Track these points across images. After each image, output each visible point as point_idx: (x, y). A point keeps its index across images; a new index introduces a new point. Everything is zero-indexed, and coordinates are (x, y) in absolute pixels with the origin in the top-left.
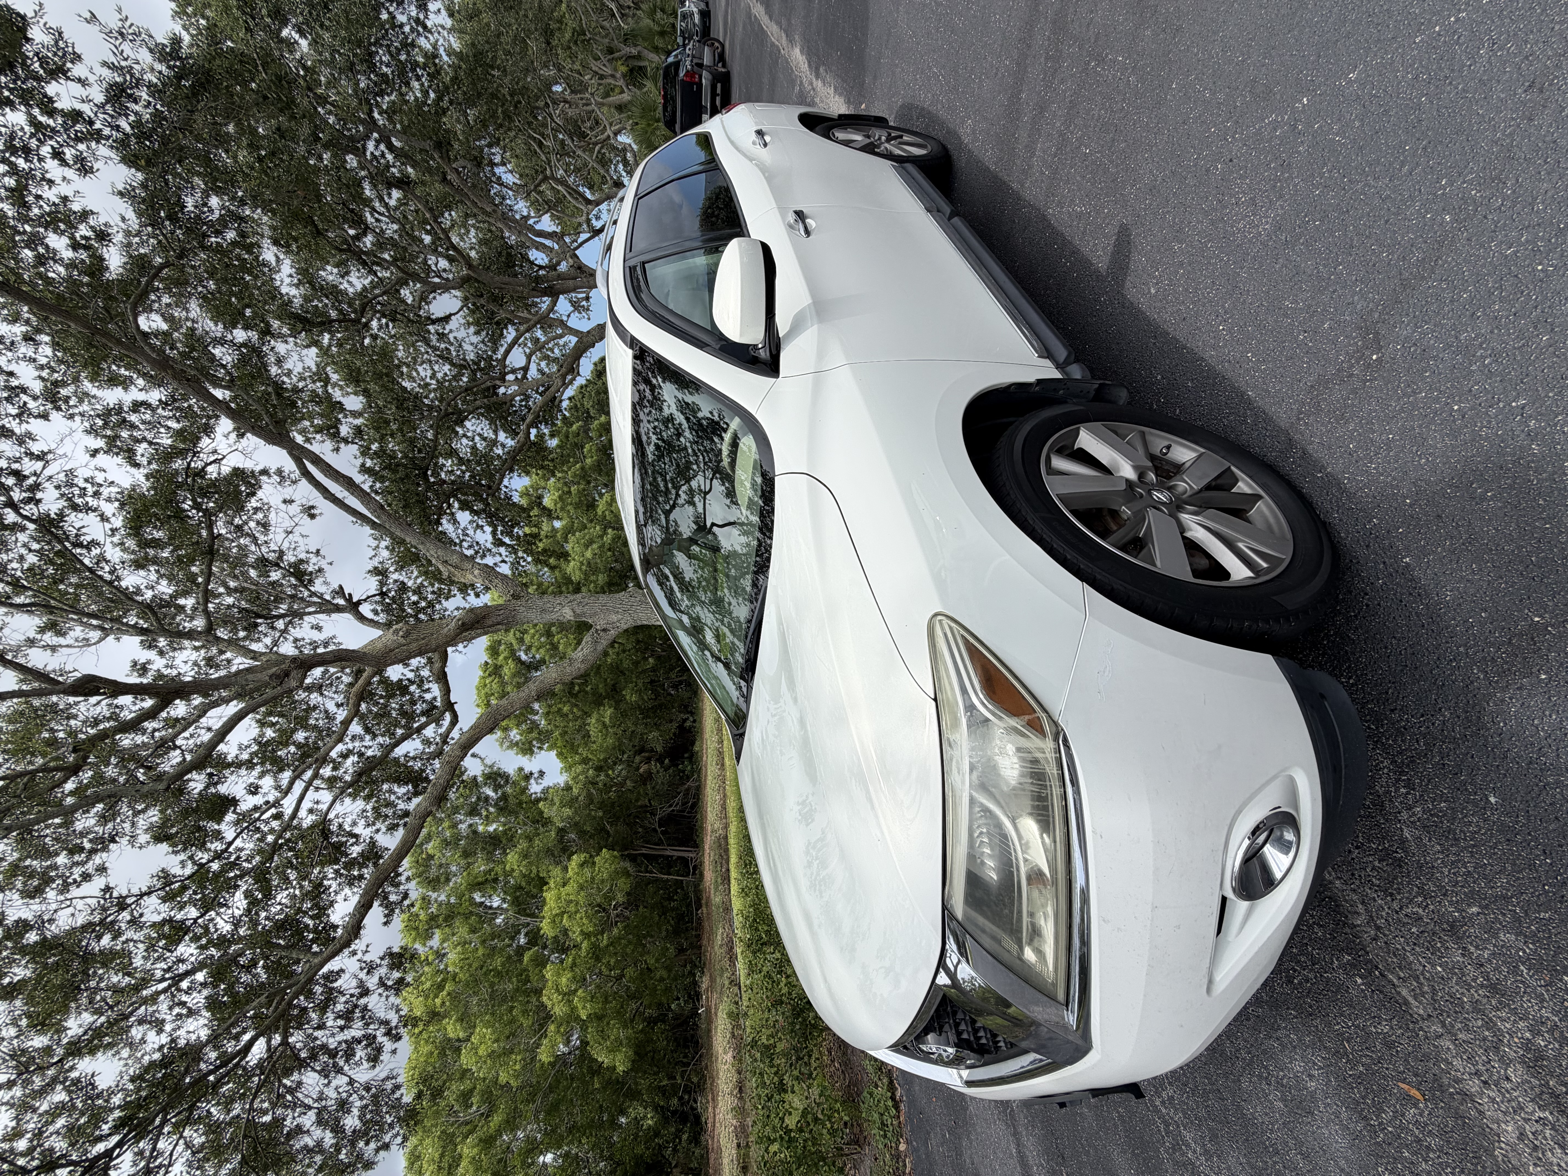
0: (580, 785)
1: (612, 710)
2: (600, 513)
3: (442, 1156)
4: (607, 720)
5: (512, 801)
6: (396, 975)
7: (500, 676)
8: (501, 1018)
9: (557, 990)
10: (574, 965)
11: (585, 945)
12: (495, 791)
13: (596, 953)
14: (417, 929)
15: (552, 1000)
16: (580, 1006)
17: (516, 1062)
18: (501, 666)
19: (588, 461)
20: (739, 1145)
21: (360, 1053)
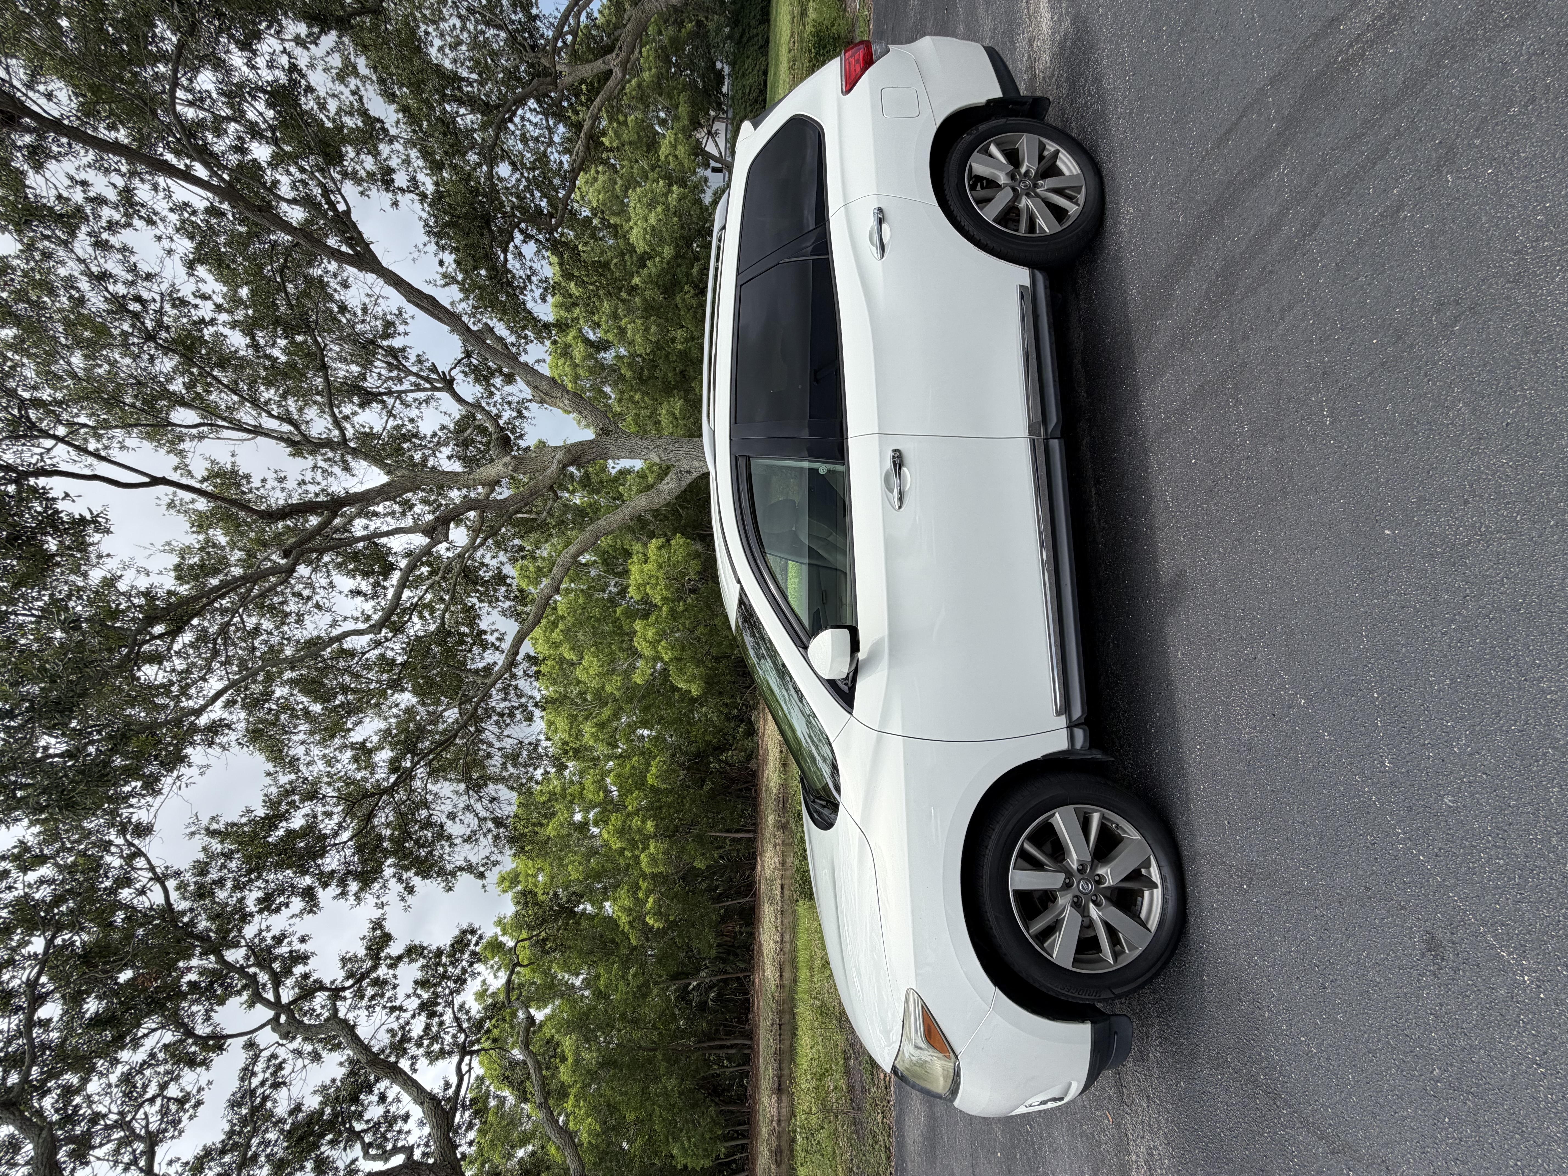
0: (654, 475)
1: (682, 401)
2: (663, 158)
3: (571, 728)
4: (677, 412)
5: (594, 479)
6: (534, 668)
7: (571, 358)
8: (603, 650)
9: (645, 639)
10: (656, 621)
11: (665, 609)
12: (579, 470)
13: (674, 615)
14: (528, 577)
15: (639, 644)
16: (663, 652)
17: (617, 680)
18: (570, 346)
19: (646, 75)
20: (781, 752)
21: (518, 715)
